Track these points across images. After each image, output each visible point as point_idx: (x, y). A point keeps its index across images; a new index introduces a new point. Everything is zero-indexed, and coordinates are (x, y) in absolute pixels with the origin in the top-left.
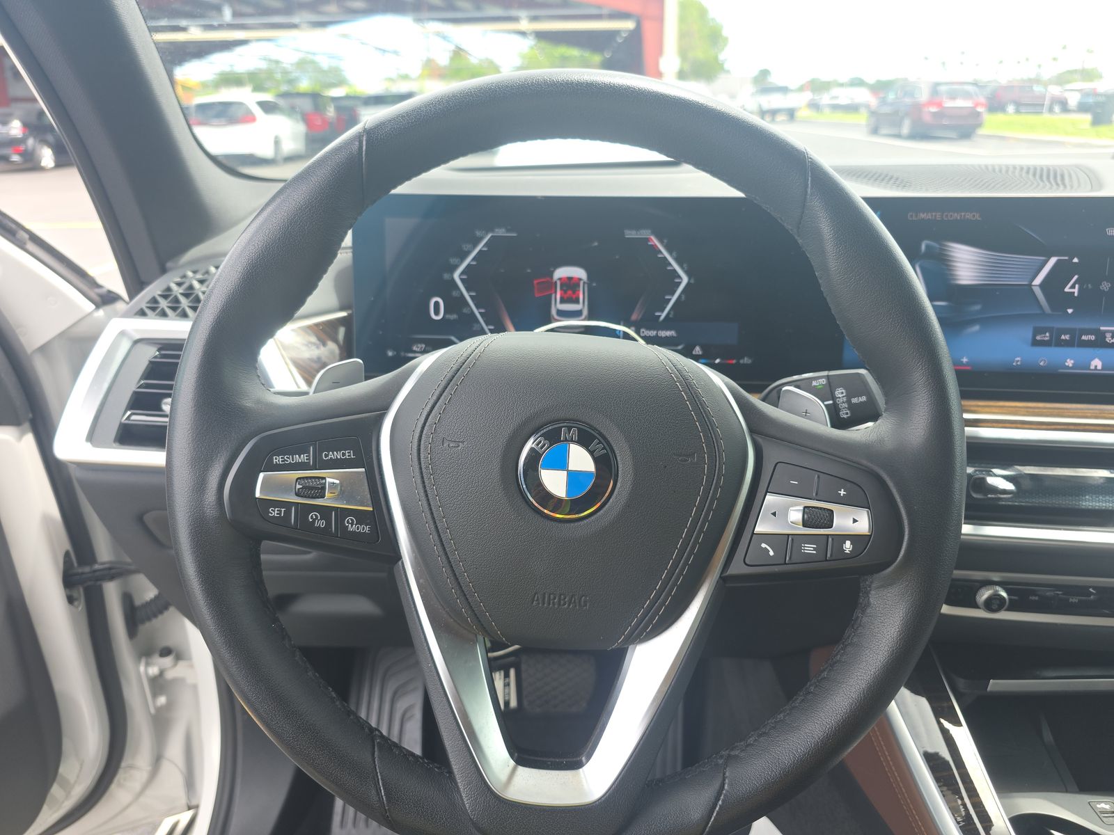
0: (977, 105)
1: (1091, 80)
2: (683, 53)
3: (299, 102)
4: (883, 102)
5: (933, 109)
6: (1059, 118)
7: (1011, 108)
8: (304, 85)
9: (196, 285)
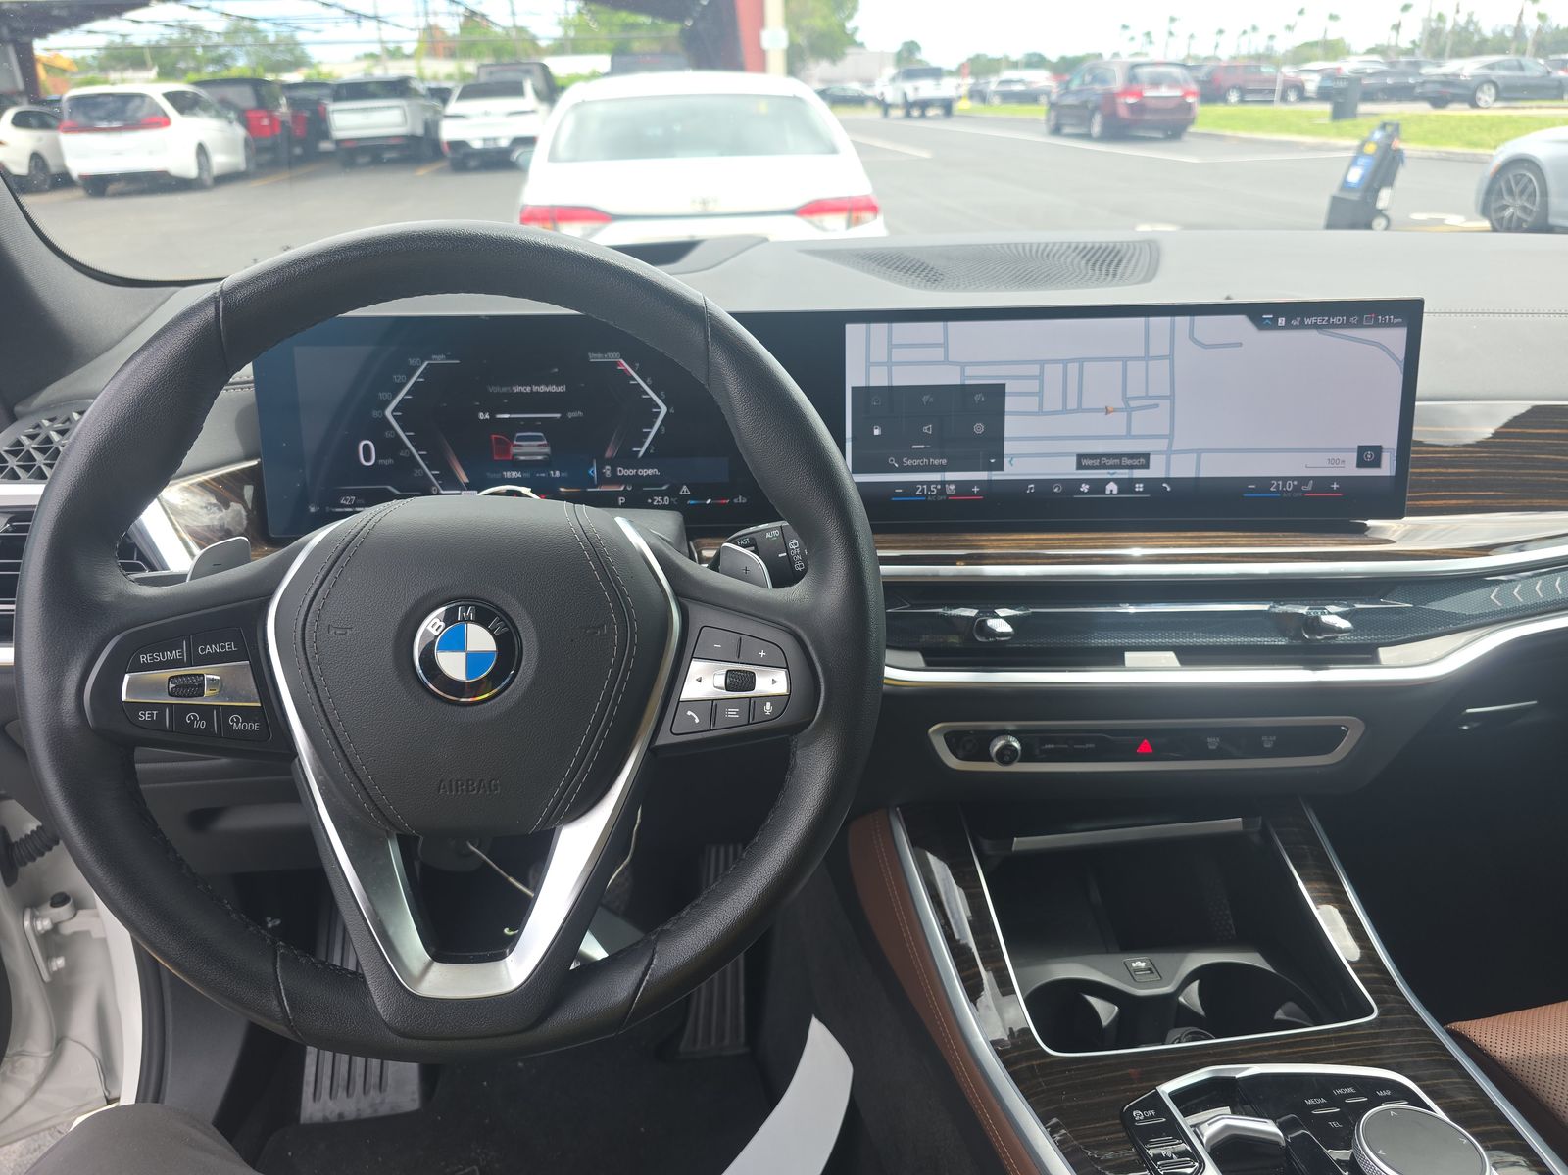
0: (1187, 93)
1: (1335, 58)
2: (792, 20)
3: (231, 93)
4: (1067, 91)
5: (1131, 100)
6: (1294, 108)
7: (1233, 97)
8: (241, 65)
9: (55, 436)
